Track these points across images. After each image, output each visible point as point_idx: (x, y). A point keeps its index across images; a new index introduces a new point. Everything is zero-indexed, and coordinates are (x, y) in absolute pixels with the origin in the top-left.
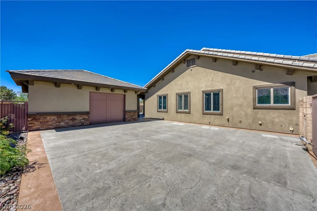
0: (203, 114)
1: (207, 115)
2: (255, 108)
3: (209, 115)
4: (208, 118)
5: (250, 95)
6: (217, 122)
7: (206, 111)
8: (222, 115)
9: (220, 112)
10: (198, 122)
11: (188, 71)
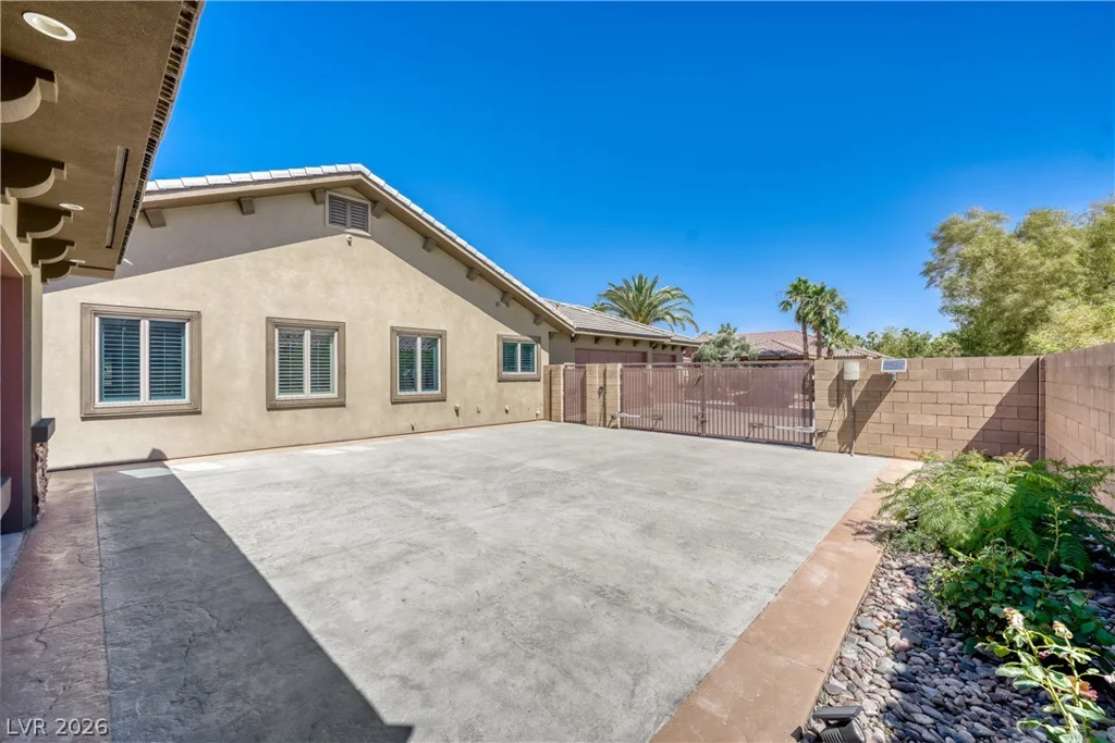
0: (393, 403)
1: (405, 405)
2: (500, 380)
3: (411, 405)
4: (408, 414)
5: (494, 354)
6: (433, 422)
7: (403, 393)
8: (445, 400)
9: (439, 392)
10: (375, 433)
11: (336, 242)
